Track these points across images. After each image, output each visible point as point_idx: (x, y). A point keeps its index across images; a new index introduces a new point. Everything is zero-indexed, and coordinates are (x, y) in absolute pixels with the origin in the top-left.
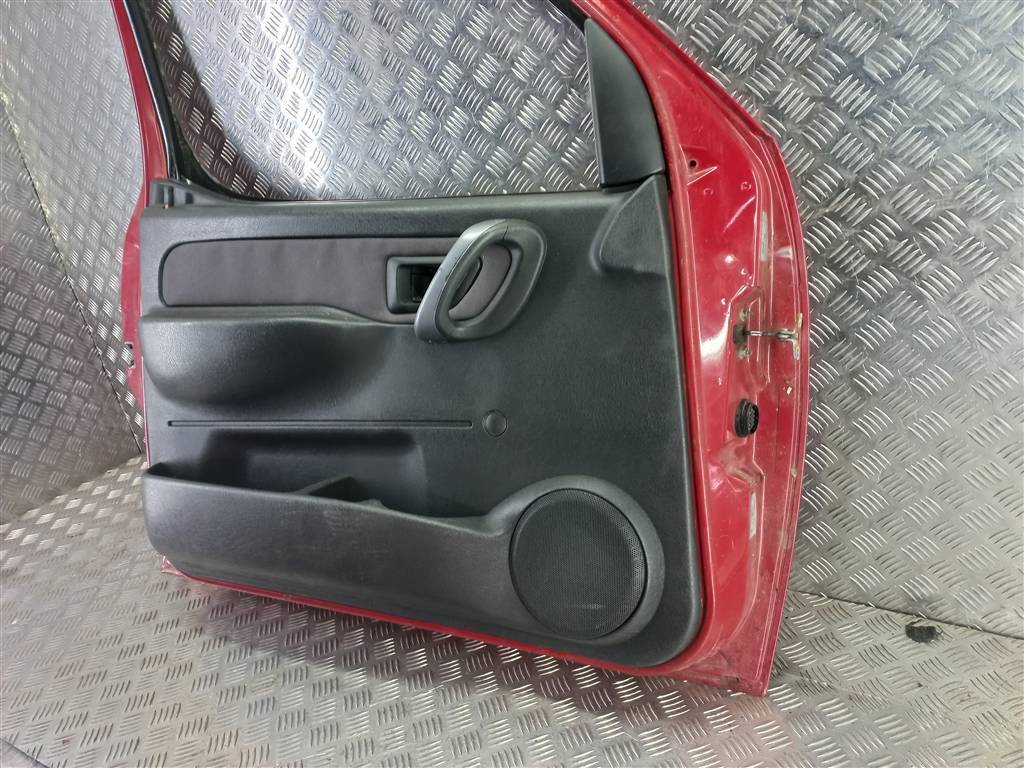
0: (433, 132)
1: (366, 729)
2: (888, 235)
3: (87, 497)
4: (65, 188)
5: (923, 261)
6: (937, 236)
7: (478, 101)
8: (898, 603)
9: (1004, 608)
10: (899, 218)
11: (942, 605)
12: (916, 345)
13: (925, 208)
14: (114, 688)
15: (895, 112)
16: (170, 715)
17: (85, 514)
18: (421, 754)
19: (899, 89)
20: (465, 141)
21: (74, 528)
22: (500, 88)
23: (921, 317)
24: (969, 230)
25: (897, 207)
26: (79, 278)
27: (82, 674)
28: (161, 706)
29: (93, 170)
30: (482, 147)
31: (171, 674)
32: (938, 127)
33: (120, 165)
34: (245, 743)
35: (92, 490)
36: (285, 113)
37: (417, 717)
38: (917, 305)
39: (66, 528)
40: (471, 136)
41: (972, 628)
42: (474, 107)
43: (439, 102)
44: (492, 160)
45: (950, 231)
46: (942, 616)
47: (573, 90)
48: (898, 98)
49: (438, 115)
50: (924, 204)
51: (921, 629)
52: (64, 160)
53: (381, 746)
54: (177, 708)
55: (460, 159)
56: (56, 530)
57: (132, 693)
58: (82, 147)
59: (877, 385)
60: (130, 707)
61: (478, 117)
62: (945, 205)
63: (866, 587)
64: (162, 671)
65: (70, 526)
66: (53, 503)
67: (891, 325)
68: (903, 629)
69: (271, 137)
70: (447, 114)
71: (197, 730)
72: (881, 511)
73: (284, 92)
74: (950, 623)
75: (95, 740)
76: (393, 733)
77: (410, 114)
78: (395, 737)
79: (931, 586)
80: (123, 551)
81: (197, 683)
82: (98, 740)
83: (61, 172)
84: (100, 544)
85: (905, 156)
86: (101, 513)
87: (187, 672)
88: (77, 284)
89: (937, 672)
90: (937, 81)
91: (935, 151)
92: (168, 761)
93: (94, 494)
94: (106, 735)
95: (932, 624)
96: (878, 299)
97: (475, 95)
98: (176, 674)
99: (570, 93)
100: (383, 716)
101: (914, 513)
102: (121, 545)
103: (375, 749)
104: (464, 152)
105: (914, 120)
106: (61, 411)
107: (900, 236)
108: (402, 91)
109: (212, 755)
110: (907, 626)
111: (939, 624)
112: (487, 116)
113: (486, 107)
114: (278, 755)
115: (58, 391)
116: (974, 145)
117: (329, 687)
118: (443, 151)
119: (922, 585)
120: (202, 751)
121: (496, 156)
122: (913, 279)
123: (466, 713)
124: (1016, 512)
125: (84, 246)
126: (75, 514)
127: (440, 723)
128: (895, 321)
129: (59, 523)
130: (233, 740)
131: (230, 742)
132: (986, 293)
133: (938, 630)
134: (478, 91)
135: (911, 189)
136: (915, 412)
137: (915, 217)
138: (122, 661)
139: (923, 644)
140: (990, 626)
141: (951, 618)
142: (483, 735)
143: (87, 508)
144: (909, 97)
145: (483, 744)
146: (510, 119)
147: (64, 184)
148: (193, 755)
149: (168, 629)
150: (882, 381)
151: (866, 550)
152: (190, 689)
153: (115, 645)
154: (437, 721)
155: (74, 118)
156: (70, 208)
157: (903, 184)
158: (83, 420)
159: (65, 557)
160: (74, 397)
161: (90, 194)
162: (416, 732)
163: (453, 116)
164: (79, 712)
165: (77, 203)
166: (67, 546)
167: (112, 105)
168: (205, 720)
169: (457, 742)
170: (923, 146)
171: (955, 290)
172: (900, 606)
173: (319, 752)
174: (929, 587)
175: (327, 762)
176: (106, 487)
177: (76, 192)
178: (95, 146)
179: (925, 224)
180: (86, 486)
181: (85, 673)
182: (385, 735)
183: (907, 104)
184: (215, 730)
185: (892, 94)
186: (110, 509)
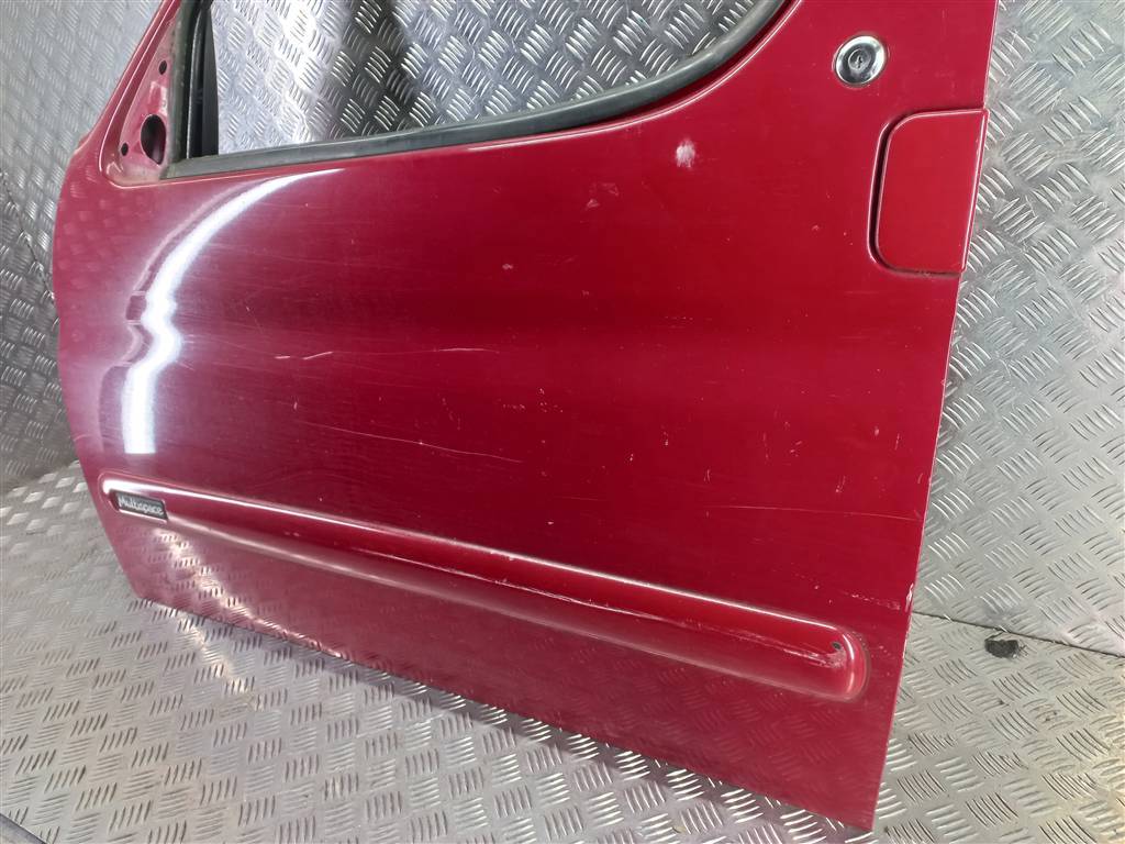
0: (465, 61)
1: (350, 763)
2: (997, 193)
3: (50, 489)
4: (22, 126)
5: (1034, 224)
6: (1053, 195)
7: (519, 25)
8: (979, 616)
9: (1095, 620)
10: (1010, 173)
11: (1026, 617)
12: (1019, 322)
13: (1042, 161)
14: (60, 709)
15: (1017, 46)
16: (123, 741)
17: (49, 508)
18: (413, 793)
19: (1023, 17)
20: (503, 76)
21: (34, 524)
22: (546, 9)
23: (1027, 290)
24: (1091, 188)
25: (1009, 160)
26: (38, 233)
27: (23, 691)
28: (113, 730)
29: (55, 101)
30: (523, 80)
31: (128, 693)
32: (1066, 64)
33: (88, 95)
34: (208, 775)
35: (55, 482)
36: (288, 36)
37: (412, 750)
38: (1023, 277)
39: (25, 524)
40: (510, 67)
41: (1057, 642)
42: (515, 32)
43: (473, 25)
44: (534, 97)
45: (1070, 189)
46: (1024, 630)
47: (634, 13)
48: (1021, 27)
49: (471, 40)
50: (1041, 157)
51: (1002, 643)
52: (20, 89)
53: (367, 783)
54: (132, 732)
55: (497, 96)
56: (13, 526)
57: (80, 714)
58: (42, 72)
59: (971, 368)
60: (77, 731)
61: (520, 44)
62: (1066, 158)
63: (943, 599)
64: (119, 690)
65: (30, 521)
66: (10, 495)
67: (992, 299)
68: (983, 643)
69: (273, 66)
70: (483, 39)
71: (153, 759)
72: (966, 513)
73: (288, 9)
74: (1032, 637)
75: (34, 767)
76: (383, 767)
77: (437, 40)
78: (383, 773)
79: (1015, 596)
80: (93, 551)
81: (158, 705)
82: (37, 767)
83: (17, 105)
84: (67, 541)
85: (1024, 98)
86: (67, 507)
87: (147, 691)
88: (35, 241)
89: (1021, 689)
90: (1068, 8)
91: (1059, 93)
92: (116, 794)
93: (58, 486)
94: (47, 761)
95: (1013, 638)
96: (979, 269)
97: (516, 17)
98: (133, 694)
99: (631, 16)
100: (371, 748)
101: (1002, 515)
102: (91, 544)
103: (361, 786)
104: (501, 87)
105: (1037, 56)
106: (19, 390)
107: (1010, 194)
108: (430, 11)
109: (170, 787)
110: (987, 640)
111: (1021, 637)
112: (530, 44)
113: (529, 32)
114: (246, 789)
115: (15, 367)
116: (1106, 86)
117: (310, 714)
118: (476, 85)
119: (1005, 595)
120: (158, 783)
121: (539, 92)
122: (1021, 245)
123: (469, 747)
124: (1116, 514)
125: (45, 196)
126: (36, 508)
127: (438, 758)
128: (997, 294)
129: (17, 518)
130: (195, 771)
131: (191, 773)
132: (1106, 262)
133: (1020, 645)
134: (519, 13)
135: (1028, 138)
136: (1012, 400)
137: (1029, 171)
138: (72, 677)
139: (1004, 659)
140: (1076, 641)
141: (1034, 632)
142: (486, 772)
143: (49, 502)
144: (1034, 26)
145: (486, 783)
146: (558, 46)
147: (20, 119)
148: (147, 787)
149: (128, 643)
150: (977, 364)
151: (946, 556)
152: (149, 711)
153: (65, 659)
154: (434, 755)
155: (34, 37)
156: (27, 149)
157: (1017, 132)
158: (45, 402)
159: (25, 556)
160: (35, 375)
161: (52, 132)
162: (408, 767)
163: (489, 42)
164: (16, 735)
165: (36, 143)
166: (27, 544)
167: (79, 21)
168: (164, 748)
169: (455, 779)
170: (1046, 86)
171: (1069, 259)
172: (979, 620)
173: (295, 788)
174: (1012, 598)
175: (304, 798)
176: (73, 478)
177: (34, 128)
178: (58, 72)
179: (1041, 181)
180: (49, 477)
181: (27, 689)
182: (373, 770)
183: (1030, 35)
184: (174, 760)
185: (1014, 23)
186: (78, 504)
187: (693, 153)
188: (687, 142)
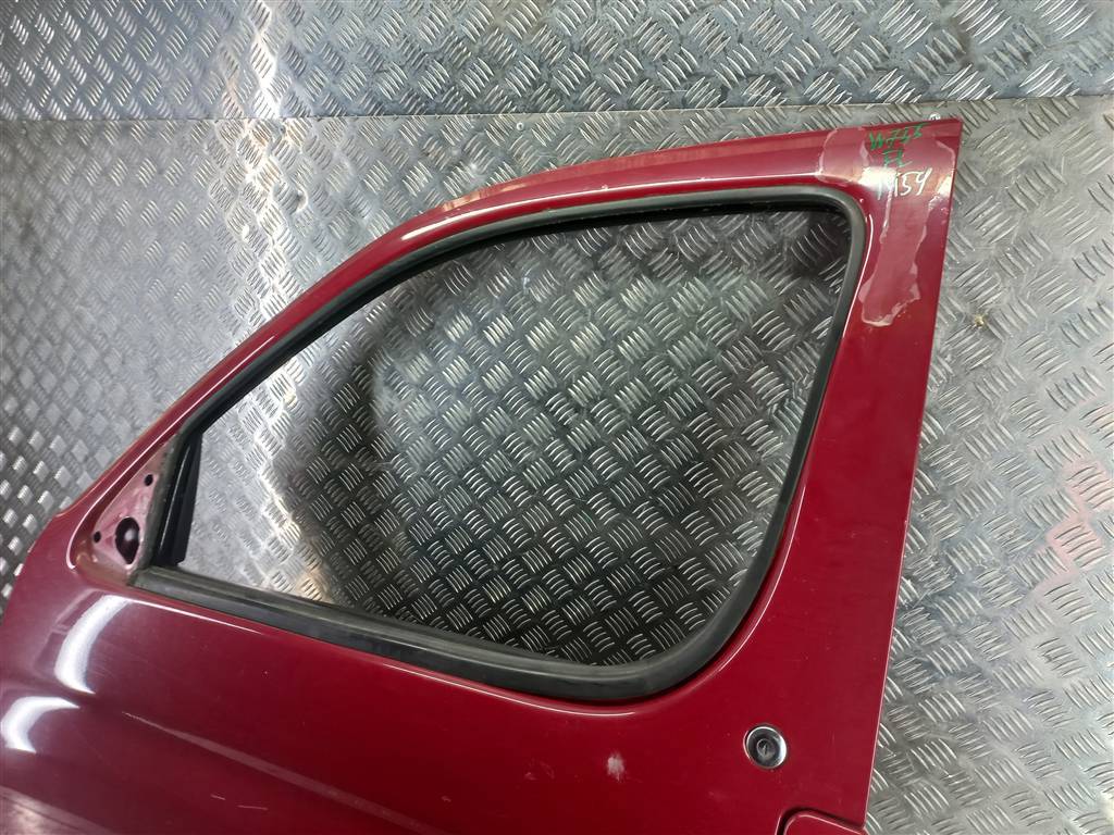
187: (622, 769)
188: (618, 756)
